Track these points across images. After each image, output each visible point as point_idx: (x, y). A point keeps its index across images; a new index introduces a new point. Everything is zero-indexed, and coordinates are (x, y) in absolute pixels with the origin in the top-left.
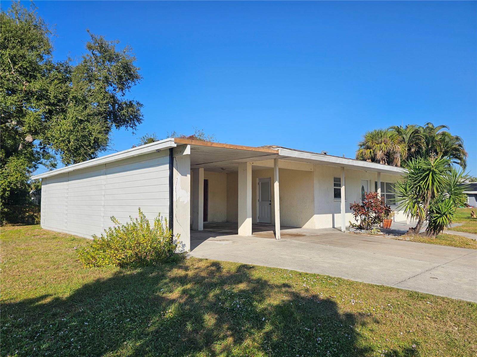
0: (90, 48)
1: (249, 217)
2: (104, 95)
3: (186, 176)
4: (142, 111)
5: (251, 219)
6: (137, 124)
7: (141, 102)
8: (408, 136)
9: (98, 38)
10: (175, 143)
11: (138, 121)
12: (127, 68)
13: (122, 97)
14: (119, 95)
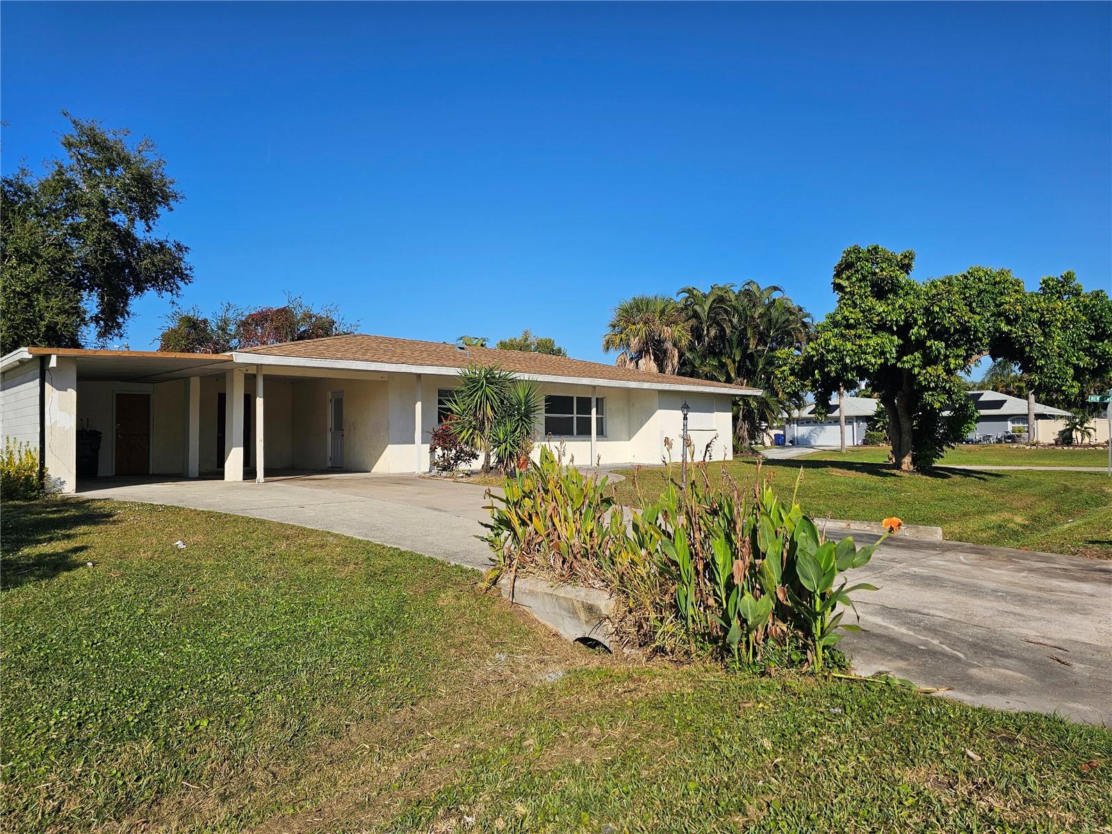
0: (69, 145)
1: (237, 446)
2: (99, 235)
4: (188, 259)
5: (241, 449)
6: (181, 284)
7: (184, 243)
8: (707, 308)
9: (86, 125)
10: (30, 354)
11: (183, 279)
13: (147, 234)
14: (139, 230)
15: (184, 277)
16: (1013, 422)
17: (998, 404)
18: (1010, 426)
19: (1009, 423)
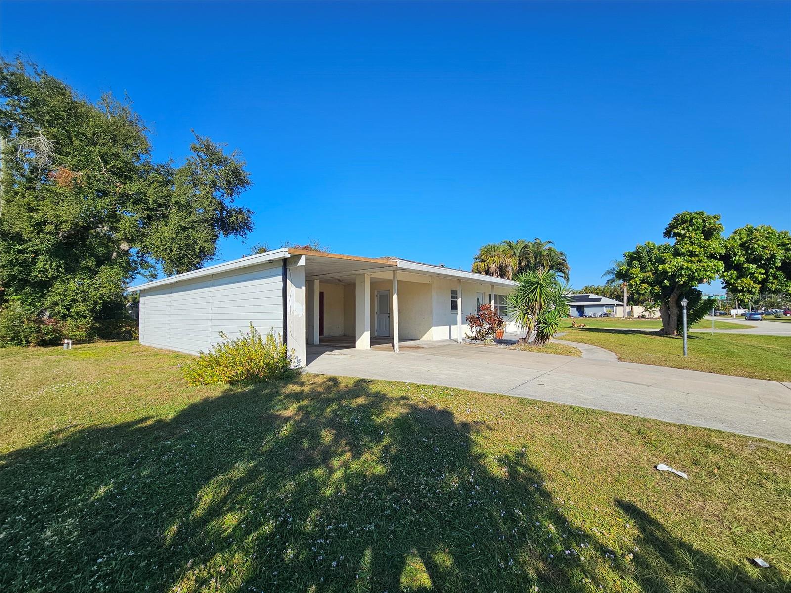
0: (195, 149)
1: (368, 331)
2: (211, 201)
3: (301, 288)
4: (253, 219)
5: (369, 332)
6: (247, 232)
7: (252, 210)
8: (519, 251)
9: (204, 140)
10: (289, 253)
11: (248, 229)
12: (236, 173)
13: (231, 204)
14: (227, 201)
15: (249, 229)
16: (606, 307)
17: (599, 300)
18: (604, 309)
19: (604, 308)
